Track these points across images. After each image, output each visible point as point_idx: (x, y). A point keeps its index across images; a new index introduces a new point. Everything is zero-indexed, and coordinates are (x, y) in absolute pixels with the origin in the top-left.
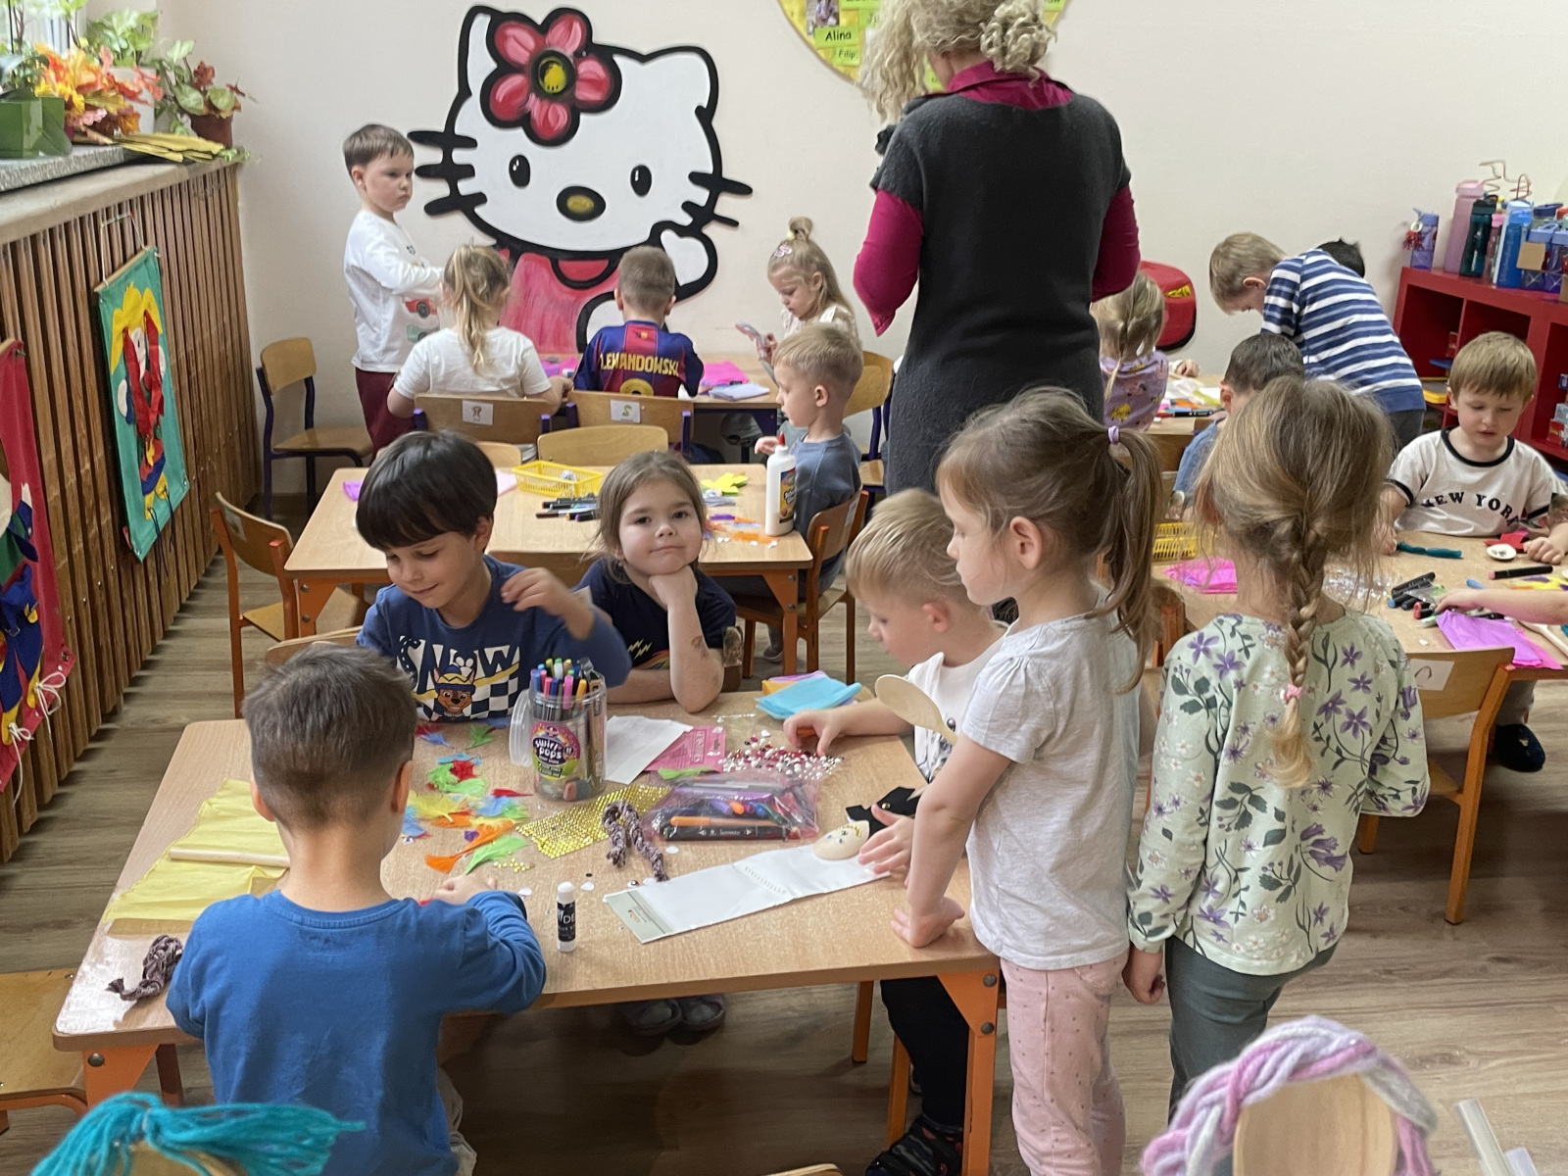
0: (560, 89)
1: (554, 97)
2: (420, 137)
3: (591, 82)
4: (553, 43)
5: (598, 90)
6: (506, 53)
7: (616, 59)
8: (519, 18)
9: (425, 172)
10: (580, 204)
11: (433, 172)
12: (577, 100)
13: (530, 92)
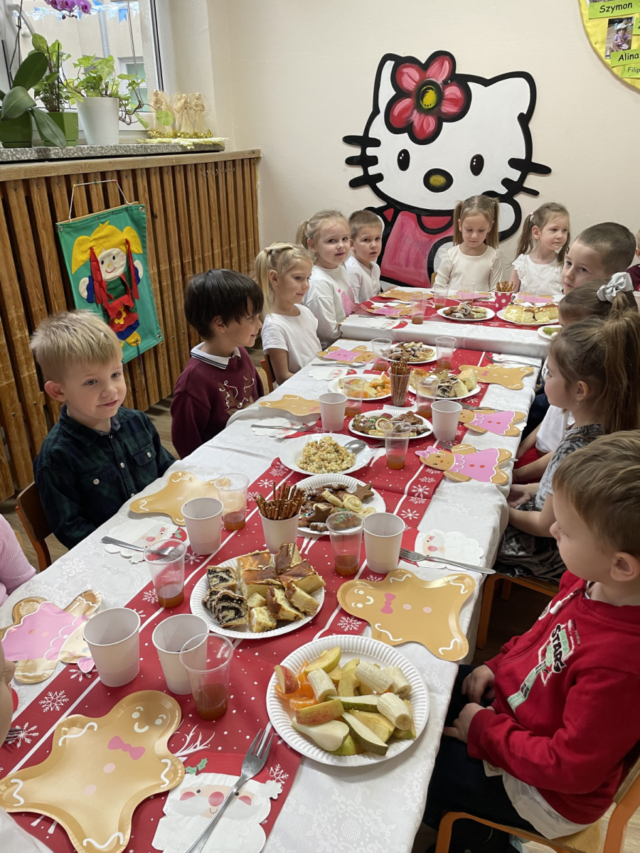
0: (432, 106)
1: (428, 112)
2: (349, 140)
3: (451, 100)
4: (431, 75)
5: (456, 105)
6: (402, 84)
7: (470, 84)
8: (412, 61)
9: (351, 161)
10: (437, 180)
11: (355, 162)
12: (442, 112)
13: (414, 109)
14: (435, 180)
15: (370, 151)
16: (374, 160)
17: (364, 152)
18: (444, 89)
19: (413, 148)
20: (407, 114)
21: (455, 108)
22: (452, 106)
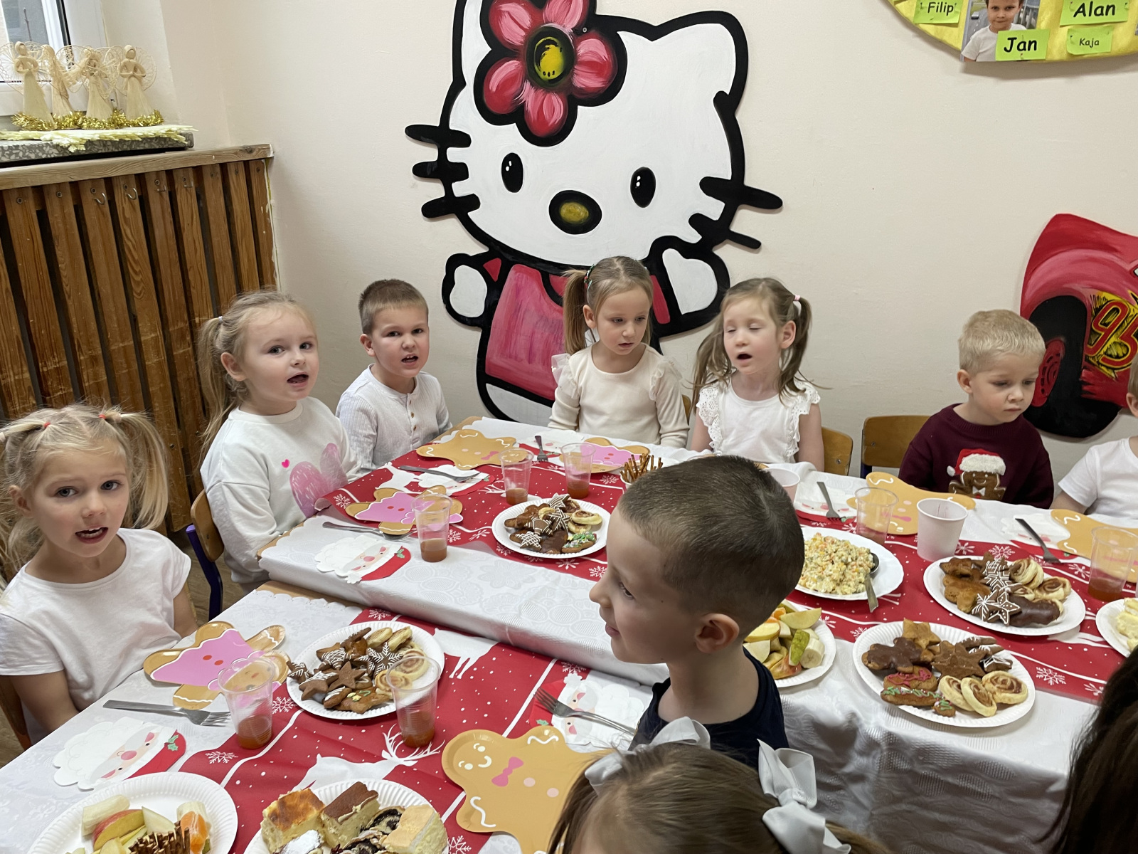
0: (558, 74)
1: (550, 86)
2: (417, 132)
3: (590, 64)
4: (552, 17)
5: (599, 74)
7: (621, 33)
9: (422, 171)
10: (574, 212)
11: (429, 172)
12: (576, 88)
13: (525, 79)
14: (570, 212)
15: (454, 155)
16: (461, 172)
17: (442, 154)
18: (576, 45)
19: (527, 152)
20: (513, 90)
21: (602, 80)
22: (593, 76)
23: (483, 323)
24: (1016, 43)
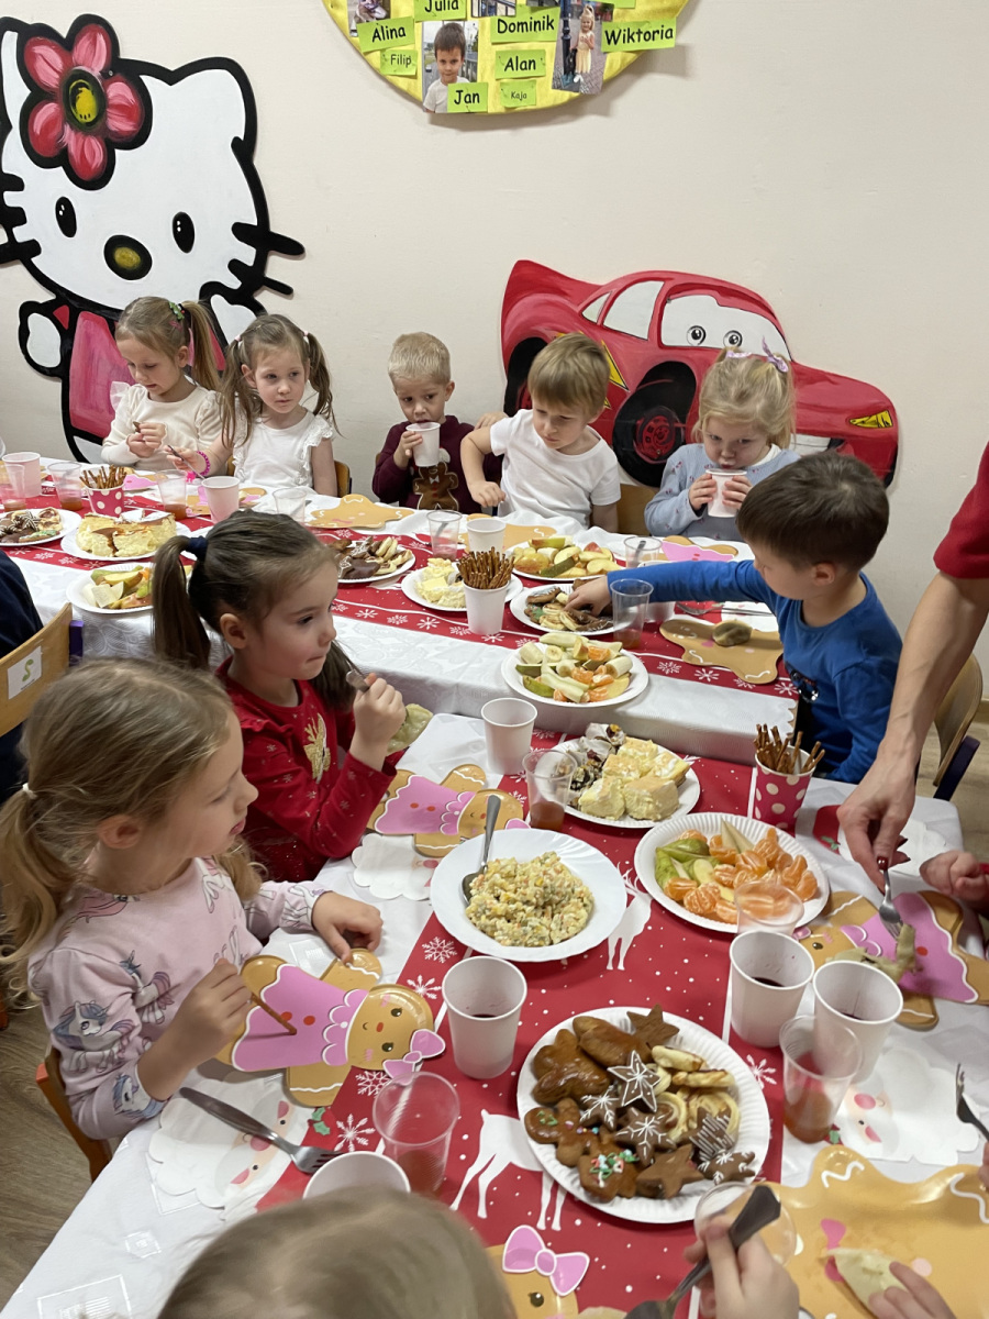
0: (93, 117)
1: (88, 129)
3: (119, 107)
4: (80, 61)
5: (129, 118)
6: (36, 74)
7: (143, 77)
8: (44, 32)
10: (127, 257)
12: (110, 131)
13: (64, 122)
14: (123, 257)
15: (11, 199)
16: (19, 216)
18: (106, 87)
19: (79, 197)
20: (55, 133)
21: (131, 123)
22: (124, 120)
23: (61, 373)
24: (463, 95)
